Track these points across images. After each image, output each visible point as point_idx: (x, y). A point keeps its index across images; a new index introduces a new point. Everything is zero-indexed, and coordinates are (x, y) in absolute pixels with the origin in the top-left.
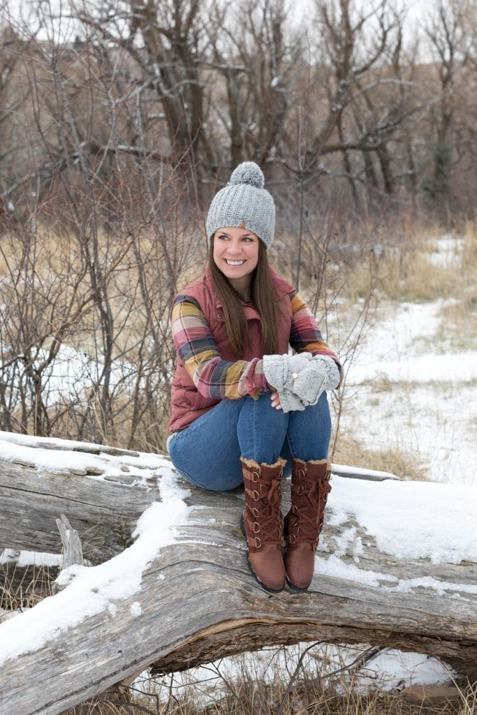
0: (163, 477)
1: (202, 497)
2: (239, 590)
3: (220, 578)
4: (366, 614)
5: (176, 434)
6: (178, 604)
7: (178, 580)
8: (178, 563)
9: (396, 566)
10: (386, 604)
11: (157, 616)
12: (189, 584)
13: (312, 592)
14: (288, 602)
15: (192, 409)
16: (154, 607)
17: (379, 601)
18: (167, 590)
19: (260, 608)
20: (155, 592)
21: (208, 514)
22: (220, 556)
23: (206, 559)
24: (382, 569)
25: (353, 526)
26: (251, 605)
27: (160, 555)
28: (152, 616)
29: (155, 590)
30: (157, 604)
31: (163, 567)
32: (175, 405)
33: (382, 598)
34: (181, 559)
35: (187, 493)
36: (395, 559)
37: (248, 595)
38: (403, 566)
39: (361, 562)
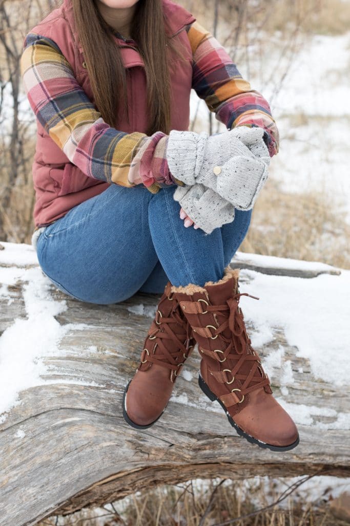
0: (30, 283)
1: (82, 312)
2: (129, 441)
3: (102, 429)
4: (295, 454)
5: (42, 229)
6: (44, 470)
7: (43, 437)
8: (44, 413)
9: (334, 396)
10: (321, 444)
11: (15, 489)
12: (60, 440)
13: (225, 436)
14: (195, 450)
15: (60, 194)
16: (9, 478)
17: (312, 441)
18: (29, 451)
19: (158, 458)
20: (12, 456)
21: (87, 339)
22: (102, 401)
23: (83, 406)
24: (317, 401)
25: (280, 346)
26: (146, 456)
27: (18, 403)
28: (8, 489)
29: (12, 453)
30: (15, 472)
31: (22, 419)
32: (40, 189)
33: (316, 438)
34: (48, 407)
35: (61, 306)
36: (333, 388)
37: (142, 446)
38: (344, 396)
39: (290, 393)
